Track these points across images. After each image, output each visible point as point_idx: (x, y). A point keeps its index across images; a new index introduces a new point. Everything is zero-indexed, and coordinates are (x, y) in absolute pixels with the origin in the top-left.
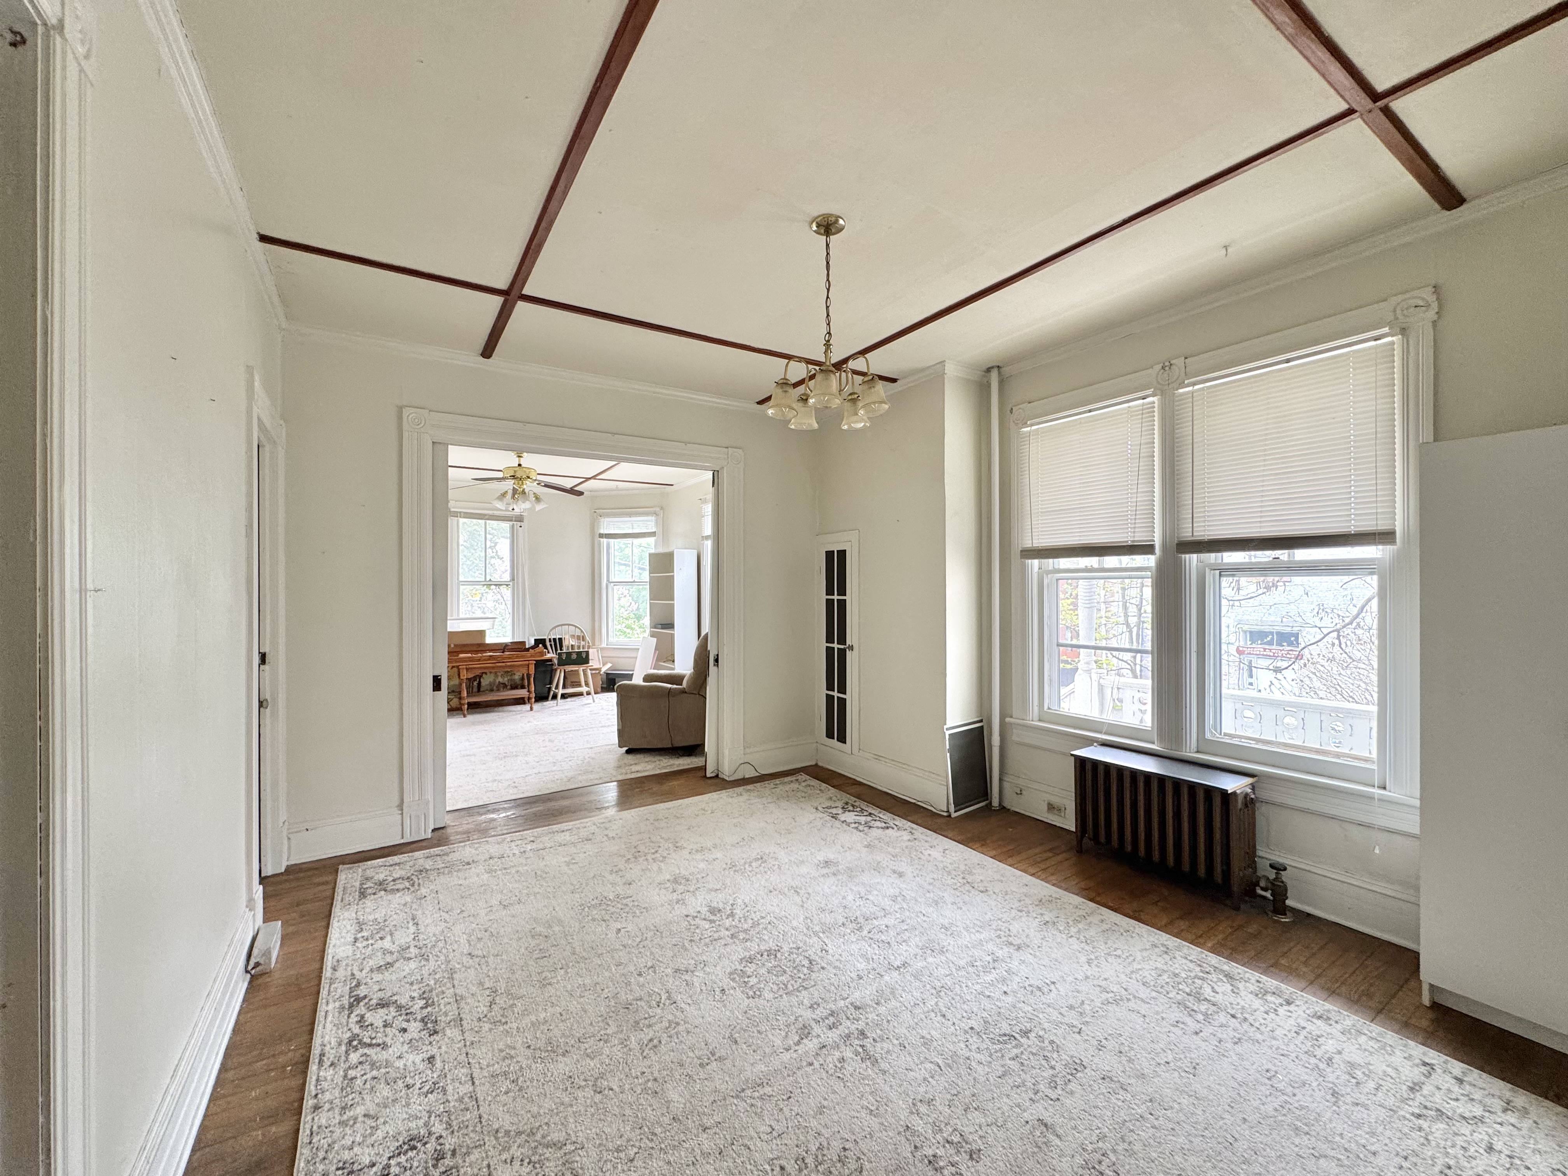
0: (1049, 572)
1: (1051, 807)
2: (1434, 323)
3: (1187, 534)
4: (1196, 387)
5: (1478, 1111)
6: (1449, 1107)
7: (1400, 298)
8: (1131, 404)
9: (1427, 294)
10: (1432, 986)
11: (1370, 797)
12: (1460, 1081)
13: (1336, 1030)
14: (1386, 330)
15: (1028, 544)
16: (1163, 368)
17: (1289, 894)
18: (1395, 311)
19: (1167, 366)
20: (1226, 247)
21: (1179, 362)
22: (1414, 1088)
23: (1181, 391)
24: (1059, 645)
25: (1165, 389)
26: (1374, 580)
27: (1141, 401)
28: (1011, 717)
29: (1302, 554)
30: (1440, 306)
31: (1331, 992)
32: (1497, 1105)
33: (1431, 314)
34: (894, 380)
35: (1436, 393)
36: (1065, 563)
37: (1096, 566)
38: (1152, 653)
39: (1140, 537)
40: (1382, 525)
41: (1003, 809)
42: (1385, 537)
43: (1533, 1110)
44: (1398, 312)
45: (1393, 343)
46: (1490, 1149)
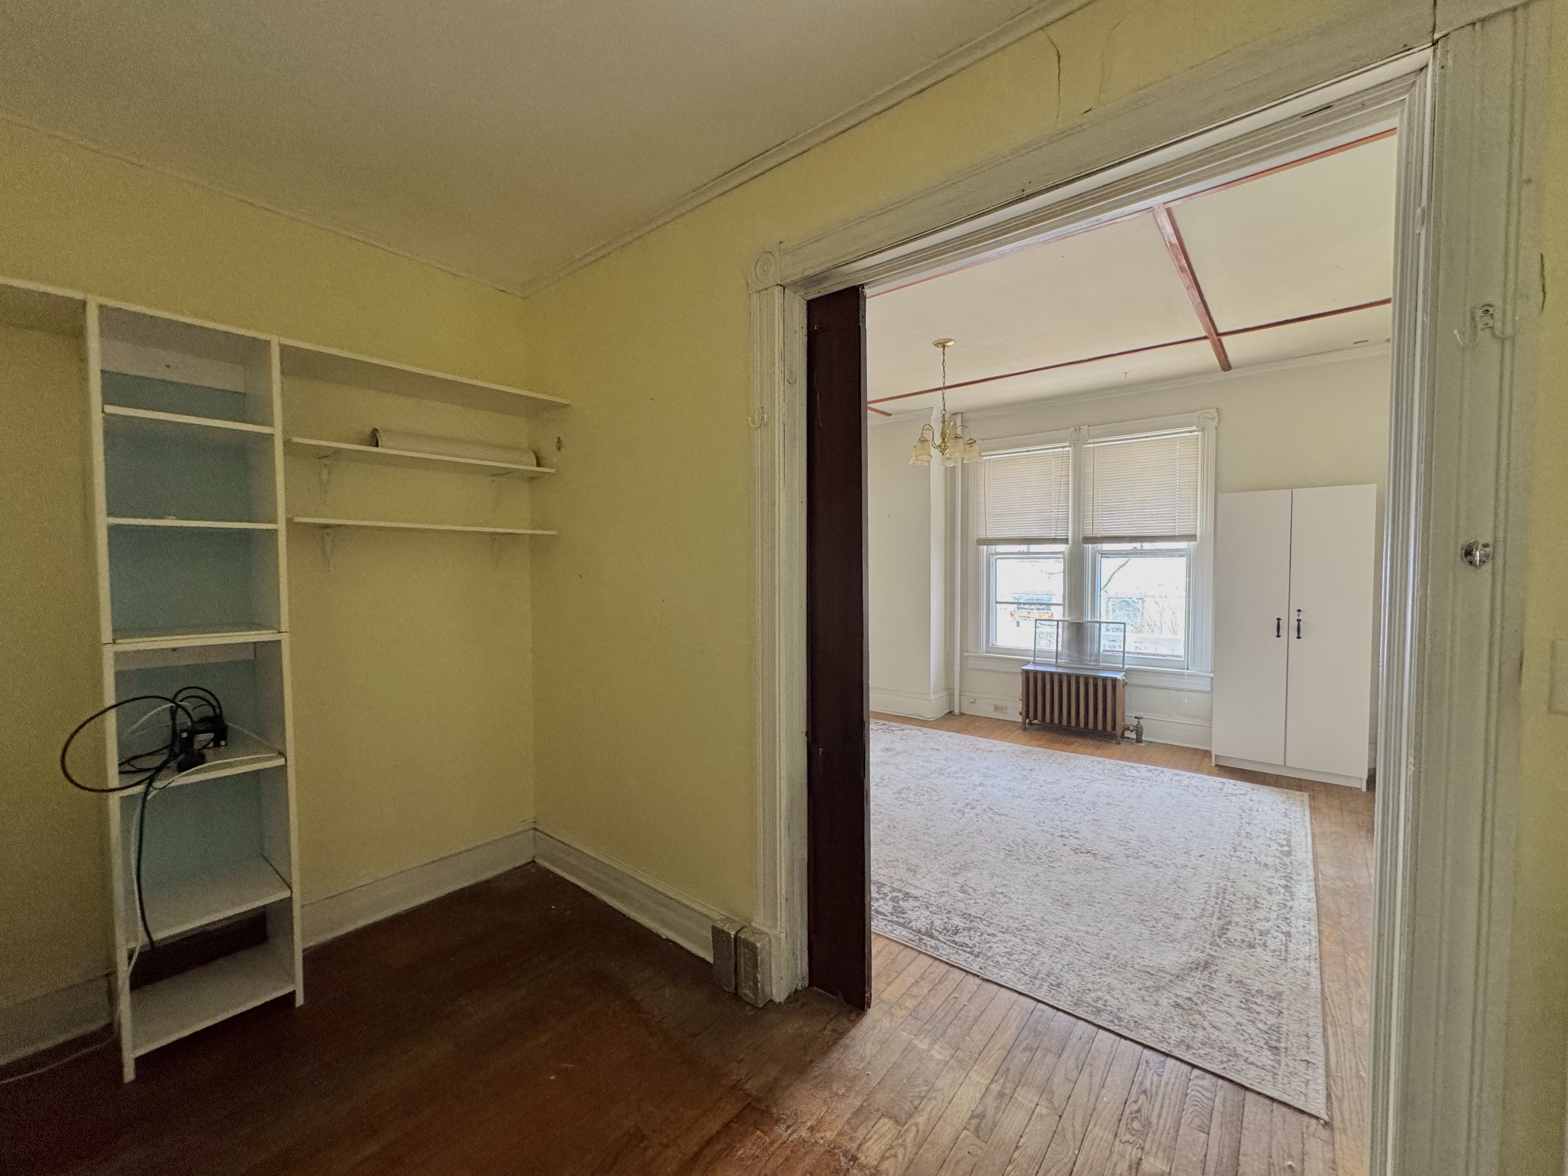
0: (993, 554)
1: (996, 708)
2: (1216, 427)
3: (1089, 533)
4: (1096, 445)
5: (1245, 792)
6: (1234, 792)
7: (1201, 412)
8: (1056, 450)
9: (1213, 411)
10: (1216, 756)
11: (1182, 675)
12: (1235, 785)
13: (1185, 778)
14: (1194, 428)
15: (983, 535)
16: (1075, 430)
17: (1144, 732)
18: (1199, 418)
19: (1078, 429)
20: (1126, 373)
21: (1085, 428)
22: (1221, 789)
23: (1086, 446)
24: (997, 603)
25: (1076, 443)
26: (1184, 560)
27: (1061, 449)
28: (968, 652)
29: (1147, 546)
30: (1219, 420)
31: (1176, 767)
32: (1250, 789)
33: (1215, 423)
34: (890, 415)
35: (1216, 465)
36: (1001, 548)
37: (1026, 550)
38: (1064, 605)
39: (1061, 534)
40: (1191, 532)
41: (962, 714)
42: (1192, 537)
43: (1261, 789)
44: (1201, 419)
45: (1198, 435)
46: (1252, 800)
